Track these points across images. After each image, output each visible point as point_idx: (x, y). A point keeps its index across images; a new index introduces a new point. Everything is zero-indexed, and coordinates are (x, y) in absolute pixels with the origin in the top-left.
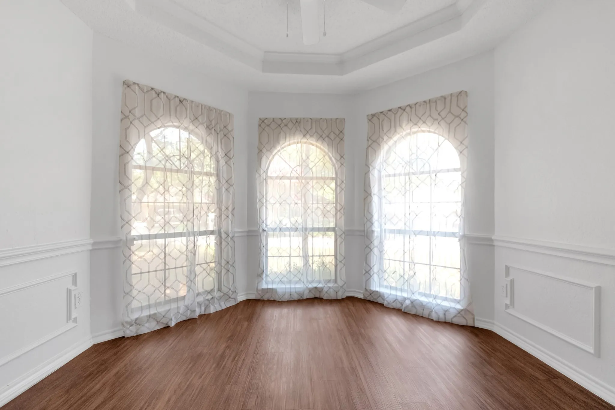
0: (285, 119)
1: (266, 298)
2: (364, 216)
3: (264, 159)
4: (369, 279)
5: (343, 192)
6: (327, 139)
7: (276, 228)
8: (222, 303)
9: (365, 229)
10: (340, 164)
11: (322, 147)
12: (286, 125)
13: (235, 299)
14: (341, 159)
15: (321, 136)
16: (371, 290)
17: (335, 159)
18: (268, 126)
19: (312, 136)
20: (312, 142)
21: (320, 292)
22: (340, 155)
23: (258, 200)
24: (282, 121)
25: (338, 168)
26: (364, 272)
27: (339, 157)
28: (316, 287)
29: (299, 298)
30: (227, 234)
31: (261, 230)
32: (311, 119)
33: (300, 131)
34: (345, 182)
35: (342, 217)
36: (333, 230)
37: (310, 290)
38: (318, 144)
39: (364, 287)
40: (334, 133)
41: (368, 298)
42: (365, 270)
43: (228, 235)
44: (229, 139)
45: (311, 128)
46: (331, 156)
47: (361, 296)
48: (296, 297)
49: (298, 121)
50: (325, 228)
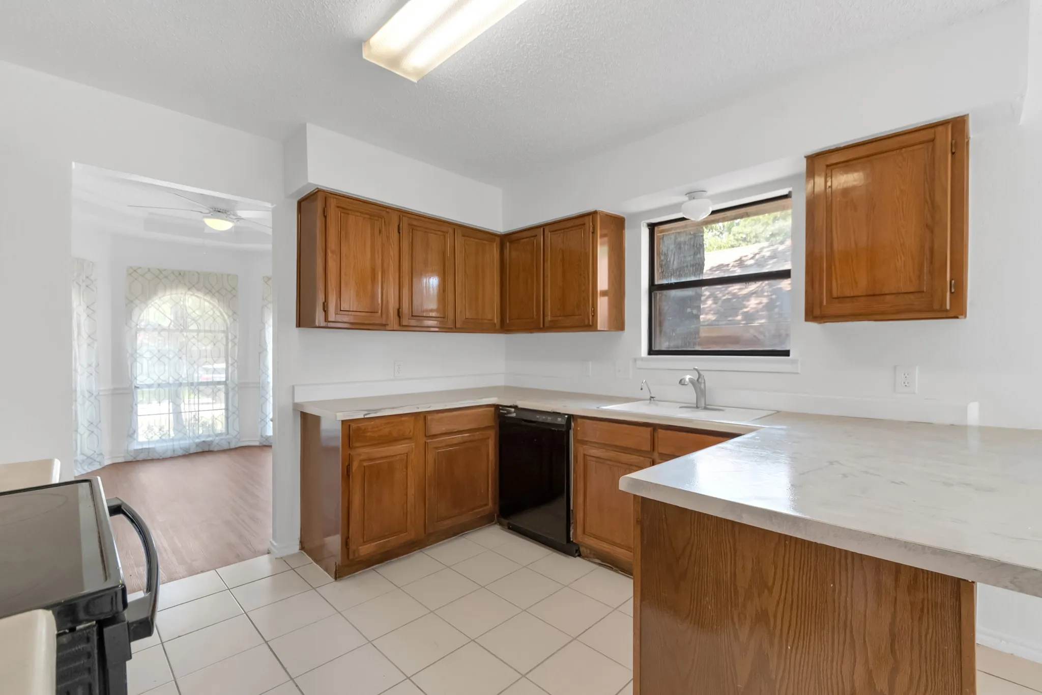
0: (165, 270)
1: (141, 457)
2: (260, 368)
3: (136, 312)
4: (265, 426)
5: (236, 348)
6: (217, 294)
7: (152, 384)
8: (86, 468)
9: (261, 381)
10: (232, 320)
11: (211, 301)
12: (166, 277)
13: (100, 462)
14: (233, 314)
15: (210, 291)
16: (267, 436)
17: (227, 314)
18: (143, 276)
19: (198, 290)
20: (199, 295)
21: (209, 445)
22: (233, 311)
23: (128, 355)
24: (161, 272)
25: (230, 324)
26: (260, 420)
27: (231, 313)
28: (204, 441)
29: (184, 453)
30: (90, 393)
31: (133, 387)
32: (197, 273)
33: (185, 284)
34: (238, 337)
35: (234, 371)
36: (225, 383)
37: (198, 445)
38: (205, 298)
39: (260, 434)
40: (226, 289)
41: (265, 444)
42: (261, 419)
43: (93, 394)
44: (93, 290)
45: (198, 283)
46: (222, 310)
47: (257, 444)
48: (180, 453)
49: (181, 274)
50: (215, 382)
